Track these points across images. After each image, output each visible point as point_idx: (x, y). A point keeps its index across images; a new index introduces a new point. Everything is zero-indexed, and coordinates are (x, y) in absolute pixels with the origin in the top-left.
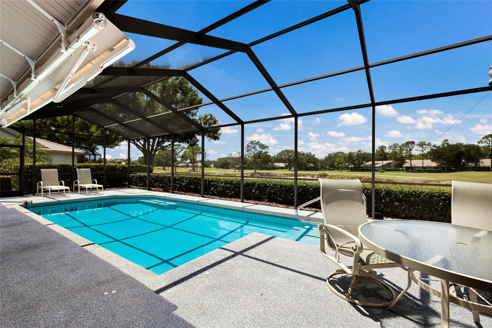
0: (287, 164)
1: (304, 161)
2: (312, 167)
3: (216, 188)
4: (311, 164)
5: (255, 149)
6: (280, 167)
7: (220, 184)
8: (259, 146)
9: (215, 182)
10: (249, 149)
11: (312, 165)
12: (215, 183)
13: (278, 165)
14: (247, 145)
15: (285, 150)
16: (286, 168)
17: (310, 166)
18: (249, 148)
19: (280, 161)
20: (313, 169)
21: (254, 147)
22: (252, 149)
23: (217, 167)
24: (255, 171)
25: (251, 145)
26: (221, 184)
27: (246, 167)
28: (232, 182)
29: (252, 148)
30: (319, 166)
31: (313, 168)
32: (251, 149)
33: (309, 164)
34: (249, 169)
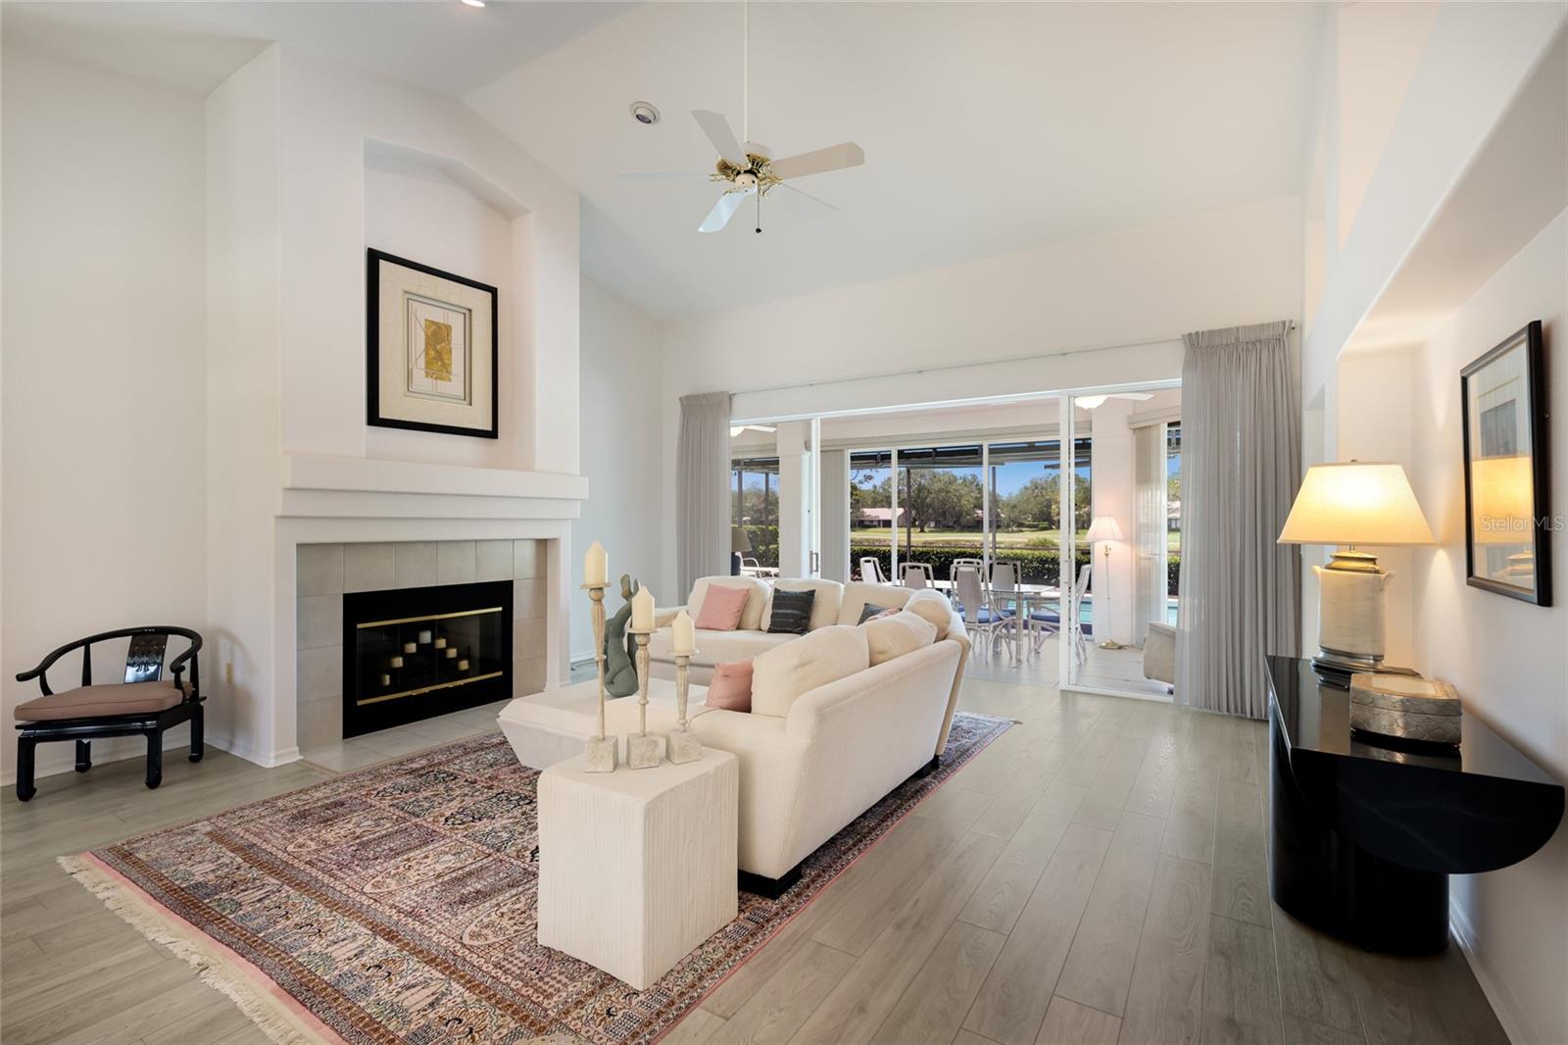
6: (879, 521)
13: (875, 515)
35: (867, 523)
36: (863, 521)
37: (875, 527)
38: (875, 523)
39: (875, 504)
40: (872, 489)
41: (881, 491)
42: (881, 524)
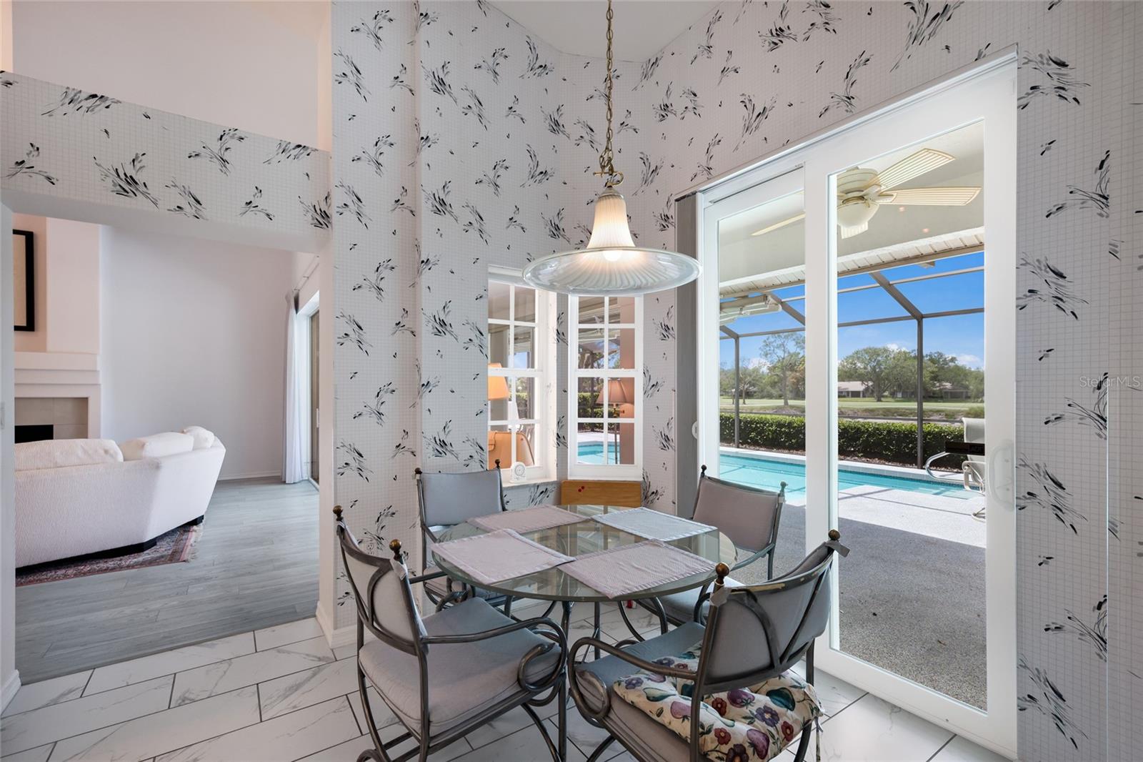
0: (870, 383)
2: (946, 392)
3: (759, 433)
4: (945, 384)
5: (784, 351)
6: (848, 392)
7: (767, 427)
8: (794, 343)
9: (758, 423)
10: (770, 350)
11: (948, 385)
12: (758, 425)
13: (844, 387)
14: (765, 341)
15: (865, 350)
16: (868, 394)
17: (940, 390)
18: (768, 349)
21: (783, 345)
22: (776, 350)
24: (786, 403)
25: (775, 341)
26: (769, 426)
27: (755, 392)
28: (790, 423)
29: (778, 348)
30: (971, 387)
31: (951, 393)
32: (774, 350)
33: (938, 384)
34: (762, 397)
38: (844, 394)
42: (850, 395)
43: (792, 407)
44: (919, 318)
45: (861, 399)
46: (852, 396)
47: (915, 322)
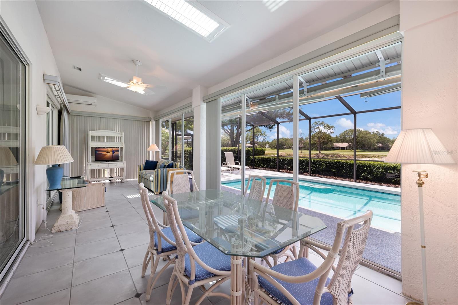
1: (374, 141)
2: (380, 148)
4: (379, 144)
6: (340, 148)
8: (323, 127)
11: (380, 145)
13: (338, 146)
15: (349, 130)
16: (348, 148)
17: (378, 147)
19: (343, 141)
20: (382, 150)
22: (316, 130)
23: (272, 148)
24: (320, 152)
33: (377, 145)
35: (335, 148)
36: (334, 148)
37: (338, 149)
38: (338, 148)
39: (337, 142)
40: (336, 137)
41: (339, 137)
42: (341, 148)
43: (323, 154)
44: (354, 113)
45: (345, 150)
46: (342, 149)
47: (353, 115)
